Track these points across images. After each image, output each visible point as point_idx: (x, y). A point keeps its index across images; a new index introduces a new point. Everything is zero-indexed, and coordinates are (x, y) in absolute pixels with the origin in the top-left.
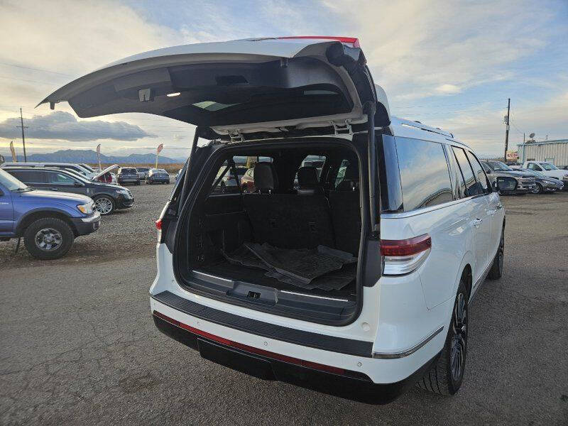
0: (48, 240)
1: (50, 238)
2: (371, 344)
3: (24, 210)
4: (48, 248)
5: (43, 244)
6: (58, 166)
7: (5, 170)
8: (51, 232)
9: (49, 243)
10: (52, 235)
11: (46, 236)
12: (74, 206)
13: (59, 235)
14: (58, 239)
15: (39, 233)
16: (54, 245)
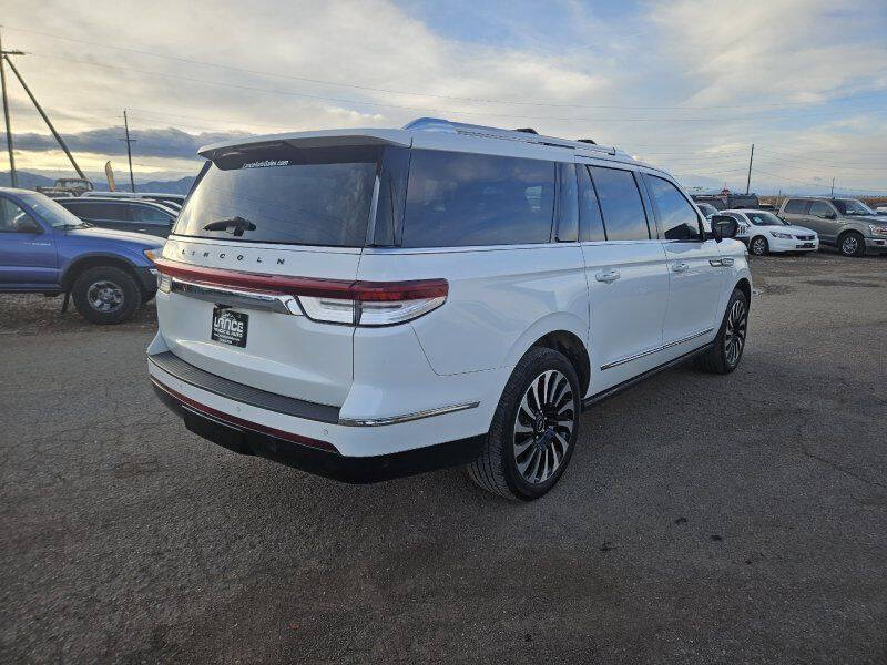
0: (105, 297)
1: (107, 294)
2: (338, 409)
3: (71, 254)
4: (106, 308)
5: (98, 303)
6: (153, 198)
7: (58, 202)
8: (110, 286)
9: (106, 302)
10: (110, 290)
11: (102, 291)
12: (139, 251)
13: (119, 291)
14: (118, 296)
15: (93, 287)
16: (114, 305)
